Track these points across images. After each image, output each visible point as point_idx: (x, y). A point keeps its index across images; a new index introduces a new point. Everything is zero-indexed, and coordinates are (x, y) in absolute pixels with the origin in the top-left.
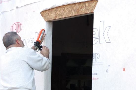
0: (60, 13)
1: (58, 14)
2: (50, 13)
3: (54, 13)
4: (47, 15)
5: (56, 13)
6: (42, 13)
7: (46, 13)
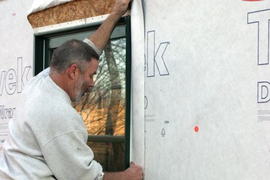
0: (67, 17)
1: (63, 19)
2: (46, 17)
3: (55, 17)
4: (42, 21)
5: (58, 17)
6: (30, 17)
7: (38, 18)
